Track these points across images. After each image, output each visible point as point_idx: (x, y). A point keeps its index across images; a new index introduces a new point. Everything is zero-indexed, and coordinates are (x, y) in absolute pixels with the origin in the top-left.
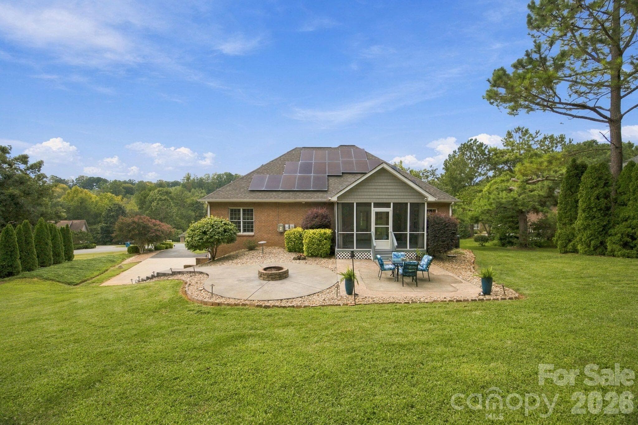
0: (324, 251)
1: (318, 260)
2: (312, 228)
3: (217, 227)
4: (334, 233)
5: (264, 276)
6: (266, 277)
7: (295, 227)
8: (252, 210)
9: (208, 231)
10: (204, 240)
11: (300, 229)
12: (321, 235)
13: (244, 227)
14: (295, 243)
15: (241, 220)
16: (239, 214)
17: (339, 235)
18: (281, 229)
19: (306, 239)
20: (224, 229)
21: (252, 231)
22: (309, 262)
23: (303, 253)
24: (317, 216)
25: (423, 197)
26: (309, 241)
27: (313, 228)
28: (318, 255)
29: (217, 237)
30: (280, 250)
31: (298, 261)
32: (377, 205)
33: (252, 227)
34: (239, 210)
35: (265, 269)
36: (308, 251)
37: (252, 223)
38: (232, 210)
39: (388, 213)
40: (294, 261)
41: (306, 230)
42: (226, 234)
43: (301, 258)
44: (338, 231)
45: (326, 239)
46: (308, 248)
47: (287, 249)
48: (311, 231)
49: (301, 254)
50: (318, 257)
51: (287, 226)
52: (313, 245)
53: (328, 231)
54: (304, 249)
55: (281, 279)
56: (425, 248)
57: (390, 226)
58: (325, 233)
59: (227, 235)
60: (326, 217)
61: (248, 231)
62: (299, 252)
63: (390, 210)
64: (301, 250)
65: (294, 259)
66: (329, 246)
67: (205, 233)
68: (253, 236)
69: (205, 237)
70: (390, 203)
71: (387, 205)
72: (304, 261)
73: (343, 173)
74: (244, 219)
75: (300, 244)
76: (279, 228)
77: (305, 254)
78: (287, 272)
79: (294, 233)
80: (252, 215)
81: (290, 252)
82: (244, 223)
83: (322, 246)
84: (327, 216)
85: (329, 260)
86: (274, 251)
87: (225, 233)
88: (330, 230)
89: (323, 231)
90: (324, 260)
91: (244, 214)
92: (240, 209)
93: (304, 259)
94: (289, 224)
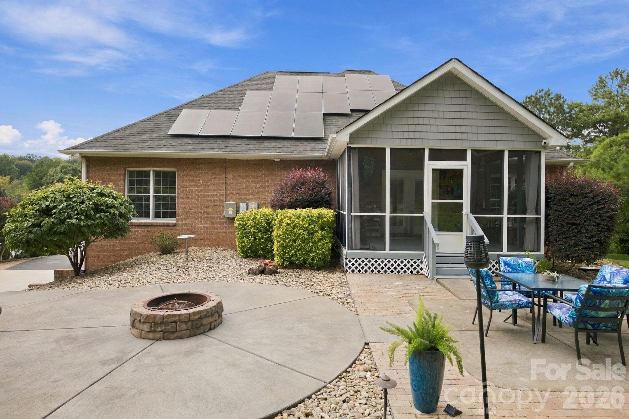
0: (319, 254)
1: (306, 275)
2: (293, 206)
3: (79, 200)
4: (339, 218)
5: (141, 326)
6: (146, 327)
7: (259, 207)
8: (173, 174)
9: (55, 207)
10: (45, 228)
11: (268, 211)
12: (312, 221)
13: (157, 206)
14: (255, 239)
15: (151, 193)
16: (147, 182)
17: (352, 218)
18: (230, 212)
19: (278, 228)
20: (94, 204)
21: (173, 215)
22: (284, 280)
23: (273, 260)
24: (303, 184)
25: (538, 137)
26: (285, 233)
27: (295, 207)
28: (305, 263)
29: (74, 221)
30: (226, 253)
31: (259, 278)
32: (436, 154)
33: (173, 207)
34: (147, 174)
35: (155, 303)
36: (282, 256)
37: (173, 199)
38: (131, 173)
39: (461, 172)
40: (248, 278)
41: (279, 211)
42: (98, 215)
43: (267, 270)
44: (350, 211)
45: (322, 229)
46: (284, 247)
47: (239, 251)
48: (290, 212)
49: (267, 261)
50: (305, 268)
51: (242, 206)
52: (295, 241)
53: (328, 213)
54: (275, 252)
55: (194, 335)
56: (542, 252)
57: (466, 201)
58: (320, 216)
59: (100, 217)
60: (322, 184)
61: (165, 215)
62: (265, 257)
63: (466, 166)
64: (268, 254)
65: (252, 272)
66: (330, 245)
67: (47, 212)
68: (174, 225)
69: (47, 221)
70: (466, 151)
71: (460, 155)
72: (273, 278)
73: (352, 111)
74: (156, 191)
75: (266, 240)
76: (227, 211)
77: (277, 260)
78: (218, 309)
79: (255, 218)
80: (173, 183)
81: (245, 258)
82: (157, 199)
83: (315, 243)
84: (324, 182)
85: (330, 275)
86: (214, 255)
87: (96, 213)
88: (332, 211)
89: (315, 212)
90: (320, 276)
91: (157, 183)
92: (149, 172)
93: (274, 272)
94: (246, 201)
